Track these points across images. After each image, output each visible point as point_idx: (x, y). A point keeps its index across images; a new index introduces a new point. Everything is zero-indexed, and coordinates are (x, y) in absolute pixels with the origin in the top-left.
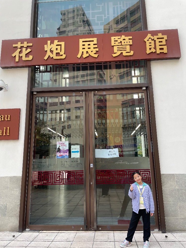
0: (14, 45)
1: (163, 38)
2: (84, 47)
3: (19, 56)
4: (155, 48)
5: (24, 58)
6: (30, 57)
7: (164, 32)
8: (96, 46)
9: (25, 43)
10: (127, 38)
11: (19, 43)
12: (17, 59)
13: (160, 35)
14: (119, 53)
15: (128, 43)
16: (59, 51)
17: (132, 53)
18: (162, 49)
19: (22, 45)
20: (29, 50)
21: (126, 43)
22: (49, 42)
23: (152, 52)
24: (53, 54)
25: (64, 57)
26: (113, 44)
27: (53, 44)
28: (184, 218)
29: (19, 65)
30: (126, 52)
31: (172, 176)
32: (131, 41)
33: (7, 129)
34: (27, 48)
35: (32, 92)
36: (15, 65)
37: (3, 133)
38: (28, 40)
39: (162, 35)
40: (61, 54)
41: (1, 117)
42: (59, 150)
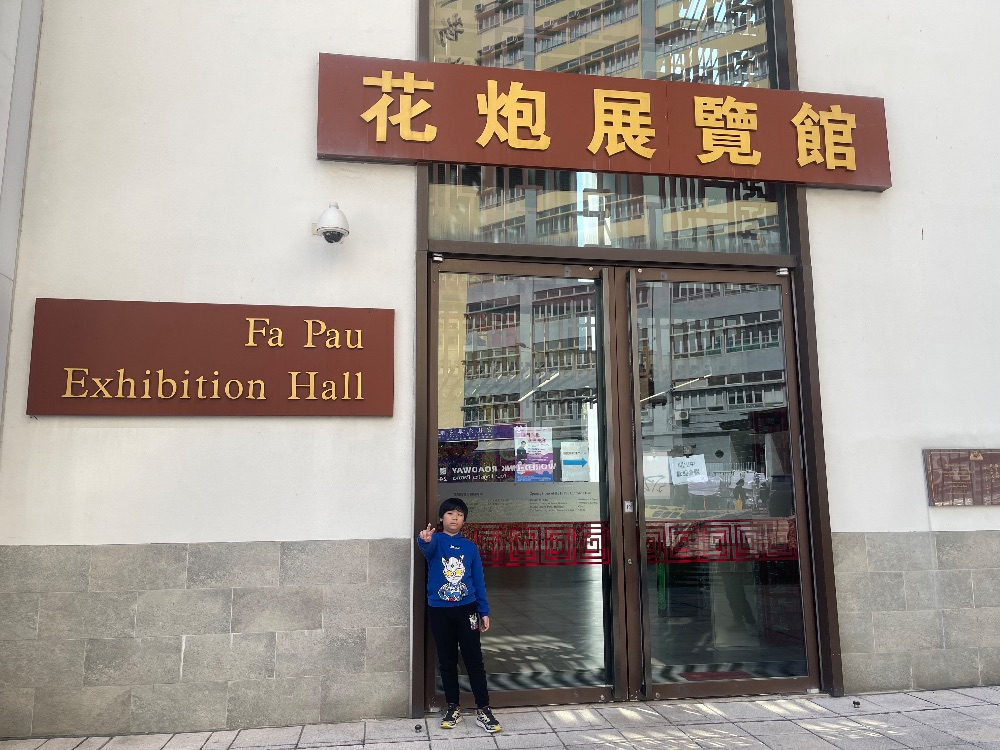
0: (368, 81)
1: (845, 122)
2: (608, 118)
3: (388, 121)
4: (823, 151)
5: (406, 133)
6: (430, 133)
7: (849, 103)
8: (648, 120)
9: (409, 77)
10: (742, 107)
11: (387, 74)
12: (381, 134)
13: (837, 112)
14: (718, 153)
15: (745, 126)
16: (526, 121)
17: (756, 158)
18: (842, 156)
19: (398, 83)
20: (423, 106)
21: (738, 121)
22: (492, 85)
23: (815, 162)
24: (506, 127)
25: (544, 143)
26: (699, 122)
27: (507, 94)
28: (888, 656)
29: (388, 154)
30: (739, 154)
31: (858, 539)
32: (753, 117)
33: (353, 379)
34: (417, 95)
35: (430, 255)
36: (372, 154)
37: (340, 391)
38: (421, 69)
39: (843, 111)
40: (534, 132)
41: (328, 334)
42: (523, 456)
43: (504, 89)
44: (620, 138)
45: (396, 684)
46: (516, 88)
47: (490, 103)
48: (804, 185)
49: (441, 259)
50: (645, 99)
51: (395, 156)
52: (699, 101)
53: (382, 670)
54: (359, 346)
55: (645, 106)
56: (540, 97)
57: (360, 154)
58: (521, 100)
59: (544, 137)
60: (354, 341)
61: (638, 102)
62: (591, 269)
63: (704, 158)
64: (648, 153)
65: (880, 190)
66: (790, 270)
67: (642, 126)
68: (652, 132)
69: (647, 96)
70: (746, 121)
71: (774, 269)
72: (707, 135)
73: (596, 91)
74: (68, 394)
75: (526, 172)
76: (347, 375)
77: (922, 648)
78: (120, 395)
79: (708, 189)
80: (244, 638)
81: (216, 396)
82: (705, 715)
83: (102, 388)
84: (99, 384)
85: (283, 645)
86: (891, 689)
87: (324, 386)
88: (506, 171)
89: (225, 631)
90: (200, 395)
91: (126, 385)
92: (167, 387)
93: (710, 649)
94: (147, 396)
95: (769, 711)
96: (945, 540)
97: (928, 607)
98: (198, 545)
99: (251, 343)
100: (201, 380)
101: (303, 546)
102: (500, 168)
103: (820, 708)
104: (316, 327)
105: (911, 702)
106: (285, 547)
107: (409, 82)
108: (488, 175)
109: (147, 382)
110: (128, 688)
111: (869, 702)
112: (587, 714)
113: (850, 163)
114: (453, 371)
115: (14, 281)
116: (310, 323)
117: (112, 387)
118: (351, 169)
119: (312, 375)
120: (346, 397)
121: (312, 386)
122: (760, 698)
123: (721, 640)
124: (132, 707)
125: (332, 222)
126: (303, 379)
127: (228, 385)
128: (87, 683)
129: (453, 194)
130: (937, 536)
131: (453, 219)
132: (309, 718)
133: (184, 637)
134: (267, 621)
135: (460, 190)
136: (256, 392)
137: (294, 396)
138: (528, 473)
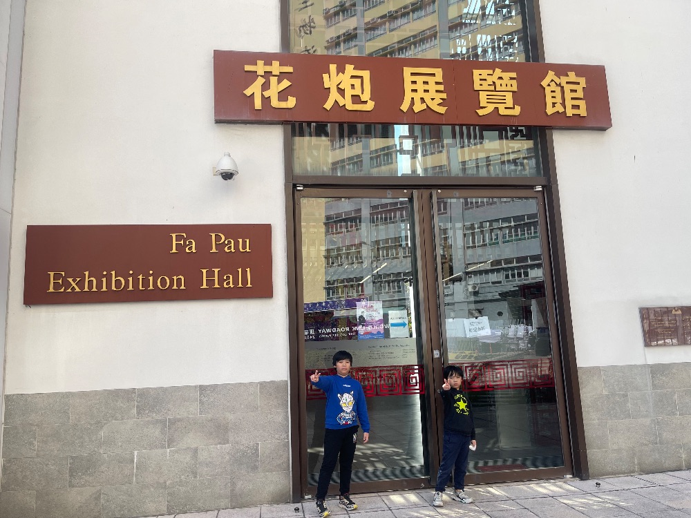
0: (247, 68)
1: (578, 83)
2: (414, 87)
3: (262, 94)
4: (563, 104)
5: (275, 103)
6: (291, 102)
7: (581, 70)
8: (441, 88)
9: (276, 64)
10: (506, 75)
11: (260, 63)
12: (258, 104)
13: (572, 76)
14: (490, 108)
15: (509, 88)
16: (357, 91)
17: (517, 111)
18: (578, 107)
19: (268, 69)
20: (286, 83)
21: (504, 85)
22: (333, 67)
23: (558, 112)
24: (343, 96)
25: (370, 106)
26: (477, 87)
27: (343, 73)
28: (619, 451)
29: (264, 117)
30: (506, 108)
31: (595, 371)
32: (514, 83)
33: (244, 273)
34: (281, 77)
35: (295, 186)
36: (253, 118)
37: (236, 281)
38: (283, 58)
39: (577, 75)
40: (363, 99)
41: (226, 242)
42: (362, 321)
43: (341, 70)
44: (422, 100)
45: (281, 480)
46: (350, 69)
47: (331, 80)
48: (551, 128)
49: (302, 188)
50: (439, 72)
51: (268, 119)
52: (476, 72)
53: (271, 471)
54: (248, 250)
55: (439, 78)
56: (366, 74)
57: (244, 118)
58: (353, 77)
59: (369, 101)
60: (244, 247)
61: (433, 75)
62: (405, 191)
63: (481, 112)
64: (442, 110)
65: (603, 129)
66: (543, 187)
67: (437, 91)
68: (444, 96)
69: (440, 70)
70: (509, 85)
71: (532, 187)
72: (483, 96)
73: (405, 69)
74: (51, 290)
75: (359, 126)
76: (240, 270)
77: (643, 444)
78: (86, 289)
79: (485, 133)
80: (177, 452)
81: (151, 287)
82: (494, 495)
83: (74, 284)
84: (72, 283)
85: (203, 455)
86: (622, 473)
87: (225, 278)
88: (346, 126)
89: (163, 447)
90: (141, 288)
91: (90, 282)
92: (118, 283)
93: (496, 449)
94: (104, 289)
95: (537, 491)
96: (657, 370)
97: (646, 416)
98: (144, 389)
99: (174, 250)
100: (141, 277)
101: (214, 387)
102: (341, 125)
103: (573, 488)
104: (218, 238)
105: (636, 482)
106: (202, 389)
107: (276, 68)
108: (332, 129)
109: (104, 280)
110: (99, 488)
111: (606, 483)
112: (412, 497)
113: (583, 112)
114: (313, 264)
115: (12, 214)
116: (213, 235)
117: (81, 284)
118: (237, 128)
119: (216, 271)
120: (240, 285)
121: (216, 278)
122: (531, 482)
123: (504, 443)
124: (102, 501)
125: (226, 166)
126: (210, 274)
127: (159, 279)
128: (72, 486)
129: (310, 142)
130: (651, 367)
131: (309, 160)
132: (223, 504)
133: (136, 453)
134: (191, 440)
135: (314, 140)
136: (179, 284)
137: (205, 286)
138: (367, 333)
